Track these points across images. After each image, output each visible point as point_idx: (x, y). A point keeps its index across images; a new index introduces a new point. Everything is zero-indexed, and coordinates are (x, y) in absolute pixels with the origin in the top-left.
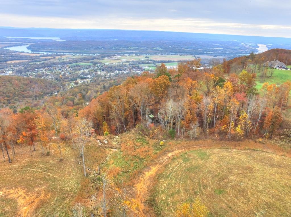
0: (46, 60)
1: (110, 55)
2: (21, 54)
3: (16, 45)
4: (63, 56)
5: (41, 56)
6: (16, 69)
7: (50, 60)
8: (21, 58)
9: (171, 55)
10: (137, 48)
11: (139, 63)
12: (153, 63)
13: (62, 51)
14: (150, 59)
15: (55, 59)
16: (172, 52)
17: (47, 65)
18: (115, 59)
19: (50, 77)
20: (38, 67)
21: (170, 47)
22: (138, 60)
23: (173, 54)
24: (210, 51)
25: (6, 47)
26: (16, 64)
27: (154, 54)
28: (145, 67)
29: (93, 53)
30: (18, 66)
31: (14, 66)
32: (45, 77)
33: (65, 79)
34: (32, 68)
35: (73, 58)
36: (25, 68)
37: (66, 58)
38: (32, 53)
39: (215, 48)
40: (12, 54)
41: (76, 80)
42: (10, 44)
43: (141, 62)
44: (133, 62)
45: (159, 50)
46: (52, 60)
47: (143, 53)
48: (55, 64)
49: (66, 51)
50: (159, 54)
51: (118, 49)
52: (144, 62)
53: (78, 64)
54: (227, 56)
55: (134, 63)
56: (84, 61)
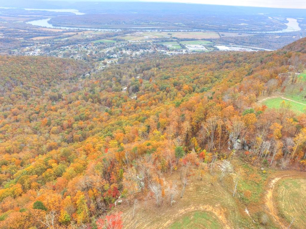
0: (69, 36)
1: (133, 31)
2: (44, 29)
3: (37, 19)
4: (85, 32)
5: (64, 32)
6: (44, 47)
7: (73, 37)
8: (45, 34)
9: (194, 31)
10: (158, 23)
11: (162, 41)
12: (177, 41)
13: (83, 26)
14: (173, 37)
15: (77, 35)
16: (194, 28)
17: (72, 42)
18: (138, 36)
19: (78, 56)
20: (64, 45)
21: (193, 22)
22: (161, 37)
23: (196, 31)
24: (234, 28)
25: (27, 21)
26: (42, 40)
27: (177, 30)
28: (169, 46)
29: (115, 29)
30: (44, 43)
31: (40, 43)
32: (73, 56)
33: (93, 59)
34: (58, 46)
35: (95, 34)
36: (51, 46)
37: (89, 34)
38: (54, 28)
39: (240, 24)
40: (36, 30)
41: (104, 60)
42: (31, 17)
43: (164, 40)
44: (156, 39)
45: (181, 26)
46: (75, 37)
47: (165, 29)
48: (79, 42)
49: (87, 27)
50: (182, 31)
51: (140, 24)
52: (167, 39)
53: (102, 41)
54: (253, 34)
55: (157, 41)
56: (107, 38)
